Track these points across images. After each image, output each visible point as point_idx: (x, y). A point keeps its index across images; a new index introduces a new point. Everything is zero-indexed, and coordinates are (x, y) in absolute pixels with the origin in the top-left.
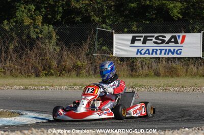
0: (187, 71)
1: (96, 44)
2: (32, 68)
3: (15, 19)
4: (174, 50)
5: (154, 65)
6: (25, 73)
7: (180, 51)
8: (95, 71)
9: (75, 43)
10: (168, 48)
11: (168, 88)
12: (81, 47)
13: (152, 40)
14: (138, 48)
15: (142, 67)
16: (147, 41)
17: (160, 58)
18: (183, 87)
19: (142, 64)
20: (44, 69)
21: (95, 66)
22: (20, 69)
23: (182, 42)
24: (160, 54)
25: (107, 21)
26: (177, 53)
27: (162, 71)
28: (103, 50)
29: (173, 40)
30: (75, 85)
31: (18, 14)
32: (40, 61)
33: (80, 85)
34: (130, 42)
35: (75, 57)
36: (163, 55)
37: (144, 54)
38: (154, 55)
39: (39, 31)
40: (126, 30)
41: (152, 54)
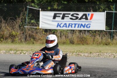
0: (94, 40)
1: (27, 18)
4: (85, 24)
5: (70, 35)
7: (89, 25)
8: (26, 39)
9: (11, 17)
10: (80, 23)
11: (80, 53)
12: (15, 21)
13: (68, 16)
14: (58, 22)
15: (61, 37)
17: (74, 30)
18: (91, 53)
19: (61, 34)
21: (26, 35)
23: (91, 18)
24: (75, 27)
25: (35, 1)
26: (87, 27)
27: (75, 40)
28: (32, 23)
29: (84, 17)
30: (11, 50)
33: (15, 50)
34: (52, 18)
35: (11, 28)
36: (76, 28)
37: (63, 27)
38: (70, 28)
40: (49, 8)
41: (69, 27)
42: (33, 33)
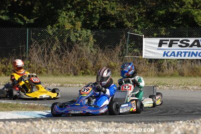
1: (128, 47)
2: (71, 67)
3: (58, 25)
4: (197, 52)
5: (179, 66)
6: (65, 72)
9: (109, 46)
10: (191, 51)
12: (114, 50)
13: (177, 43)
14: (165, 50)
15: (168, 68)
16: (173, 45)
17: (184, 60)
19: (168, 64)
20: (82, 69)
22: (61, 69)
24: (185, 56)
25: (139, 26)
26: (199, 56)
27: (186, 71)
28: (134, 52)
29: (196, 44)
31: (60, 20)
32: (78, 62)
35: (109, 58)
37: (170, 56)
38: (179, 57)
39: (78, 35)
41: (177, 56)
42: (135, 63)
